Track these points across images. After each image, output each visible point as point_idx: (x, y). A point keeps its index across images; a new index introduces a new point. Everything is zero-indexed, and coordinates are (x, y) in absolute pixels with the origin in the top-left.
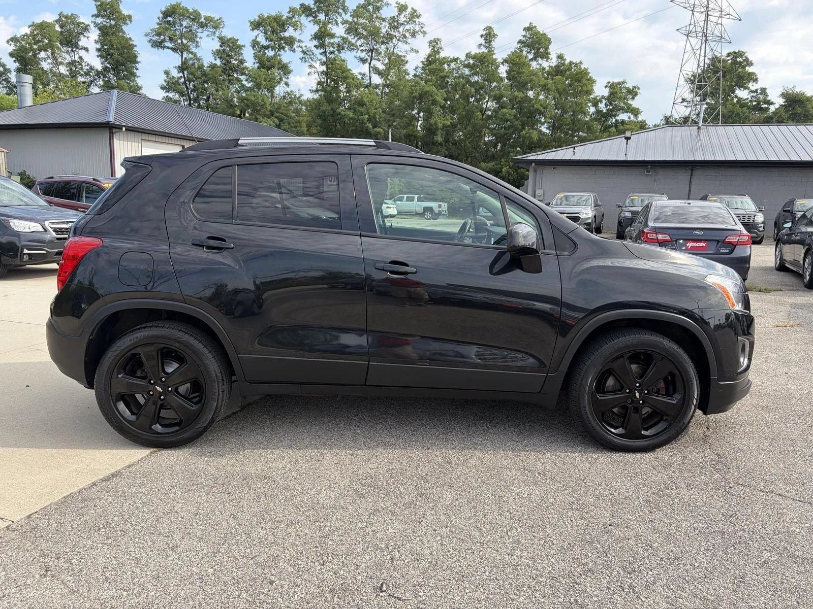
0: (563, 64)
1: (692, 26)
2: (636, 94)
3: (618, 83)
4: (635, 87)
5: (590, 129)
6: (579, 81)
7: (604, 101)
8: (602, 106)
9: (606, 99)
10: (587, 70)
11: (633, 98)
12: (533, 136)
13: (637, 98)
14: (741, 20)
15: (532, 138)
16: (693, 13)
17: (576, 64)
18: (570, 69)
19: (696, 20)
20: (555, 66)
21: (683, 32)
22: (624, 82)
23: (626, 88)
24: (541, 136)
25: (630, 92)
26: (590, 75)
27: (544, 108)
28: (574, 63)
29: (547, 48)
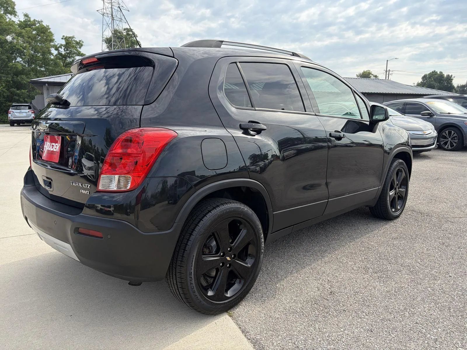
0: (30, 21)
1: (104, 10)
2: (82, 45)
3: (70, 37)
4: (81, 41)
5: (56, 64)
6: (44, 33)
7: (63, 48)
8: (62, 51)
9: (64, 46)
10: (48, 26)
11: (80, 48)
12: (18, 67)
13: (82, 48)
14: (129, 11)
15: (18, 68)
16: (104, 3)
17: (39, 22)
18: (35, 25)
19: (106, 7)
20: (24, 21)
21: (101, 12)
22: (73, 37)
23: (75, 41)
24: (23, 67)
25: (78, 44)
26: (51, 30)
27: (23, 48)
28: (37, 21)
29: (14, 8)
